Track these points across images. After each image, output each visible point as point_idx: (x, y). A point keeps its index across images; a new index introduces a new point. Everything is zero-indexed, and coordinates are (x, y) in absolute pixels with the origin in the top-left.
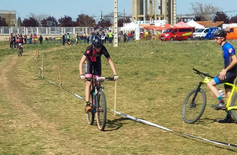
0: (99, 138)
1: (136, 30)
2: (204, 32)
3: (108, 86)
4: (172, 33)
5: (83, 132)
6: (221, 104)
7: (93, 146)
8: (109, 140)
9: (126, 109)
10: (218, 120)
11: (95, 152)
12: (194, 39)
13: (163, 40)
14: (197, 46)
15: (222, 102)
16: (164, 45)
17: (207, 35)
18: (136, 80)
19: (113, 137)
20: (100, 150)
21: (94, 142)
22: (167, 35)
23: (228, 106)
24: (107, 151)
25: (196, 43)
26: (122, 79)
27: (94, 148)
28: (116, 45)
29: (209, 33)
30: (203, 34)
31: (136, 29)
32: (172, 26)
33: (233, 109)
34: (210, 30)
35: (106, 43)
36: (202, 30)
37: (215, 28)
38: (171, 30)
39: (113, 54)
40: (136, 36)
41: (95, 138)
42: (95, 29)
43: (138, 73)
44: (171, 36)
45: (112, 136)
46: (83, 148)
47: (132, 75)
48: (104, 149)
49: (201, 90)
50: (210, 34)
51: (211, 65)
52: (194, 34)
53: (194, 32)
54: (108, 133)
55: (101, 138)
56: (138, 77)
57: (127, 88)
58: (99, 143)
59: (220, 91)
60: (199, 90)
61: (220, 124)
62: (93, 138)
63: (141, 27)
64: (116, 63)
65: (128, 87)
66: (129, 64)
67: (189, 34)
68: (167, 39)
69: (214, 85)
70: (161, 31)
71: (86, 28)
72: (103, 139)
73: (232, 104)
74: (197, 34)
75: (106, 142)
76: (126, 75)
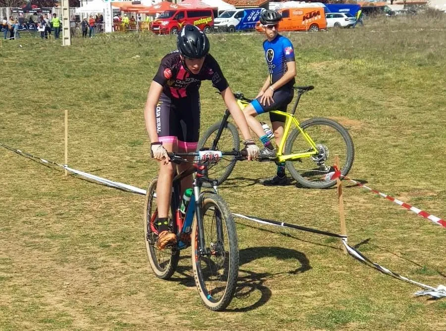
0: (35, 218)
1: (106, 13)
2: (235, 17)
3: (53, 121)
4: (174, 19)
5: (4, 207)
6: (267, 151)
7: (24, 234)
8: (54, 222)
9: (87, 163)
10: (262, 181)
11: (27, 245)
12: (216, 31)
13: (157, 32)
14: (222, 43)
15: (269, 146)
16: (160, 42)
17: (241, 24)
18: (107, 108)
19: (63, 216)
20: (37, 240)
21: (26, 226)
22: (165, 23)
23: (279, 153)
24: (52, 243)
25: (220, 38)
26: (79, 106)
27: (26, 238)
28: (67, 43)
29: (243, 18)
30: (233, 21)
31: (106, 11)
32: (174, 7)
33: (290, 160)
34: (245, 14)
35: (47, 38)
36: (231, 13)
37: (254, 10)
38: (172, 13)
39: (61, 59)
40: (106, 25)
41: (27, 218)
42: (25, 12)
43: (109, 94)
44: (173, 25)
45: (61, 214)
46: (4, 238)
47: (100, 99)
48: (45, 240)
49: (229, 125)
50: (246, 20)
51: (248, 78)
52: (216, 20)
53: (216, 16)
54: (53, 209)
55: (39, 218)
56: (110, 103)
57: (89, 124)
58: (37, 227)
59: (265, 126)
60: (225, 124)
61: (264, 187)
62: (24, 219)
63: (113, 7)
64: (68, 76)
65: (92, 122)
66: (92, 79)
67: (206, 20)
68: (165, 31)
69: (253, 115)
70: (154, 15)
71: (8, 9)
72: (44, 219)
73: (288, 150)
74: (222, 22)
75: (48, 226)
76: (87, 99)
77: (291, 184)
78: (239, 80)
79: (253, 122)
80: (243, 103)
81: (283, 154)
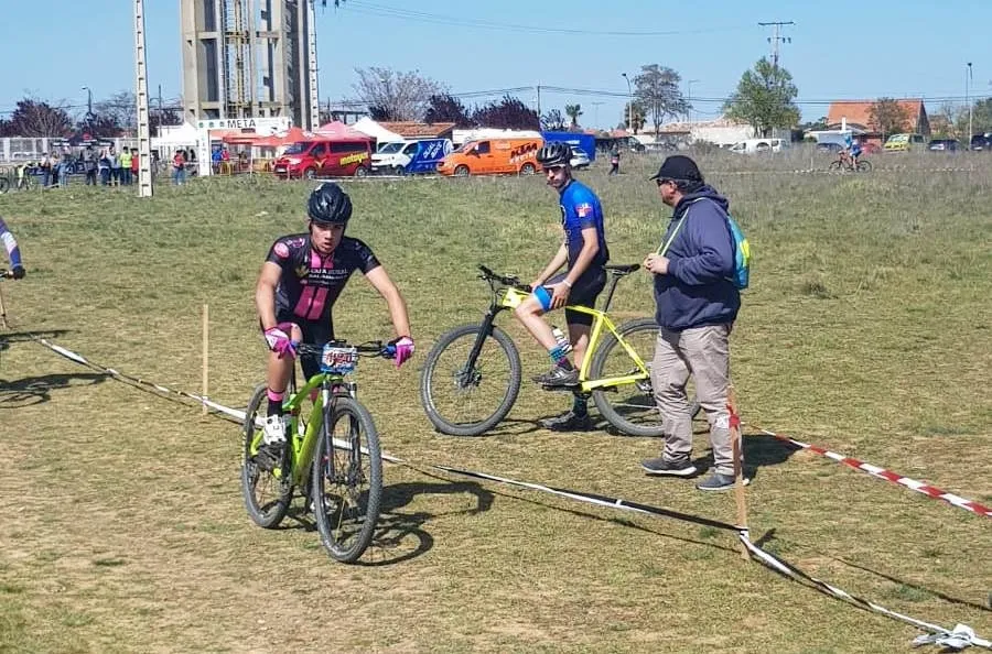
0: (173, 493)
1: (201, 147)
2: (404, 152)
3: (157, 319)
4: (310, 155)
5: (113, 473)
6: (561, 373)
7: (161, 524)
8: (209, 501)
9: (234, 391)
10: (547, 422)
11: (171, 544)
12: (374, 173)
13: (283, 176)
14: (391, 192)
15: (566, 364)
16: (292, 191)
17: (413, 162)
18: (240, 298)
19: (223, 489)
20: (186, 535)
21: (160, 508)
22: (295, 161)
23: (582, 377)
24: (214, 540)
25: (386, 185)
26: (193, 294)
27: (167, 531)
28: (147, 192)
29: (417, 154)
30: (401, 159)
31: (201, 143)
32: (308, 136)
33: (600, 388)
34: (420, 147)
35: (110, 184)
36: (399, 146)
37: (433, 142)
38: (306, 145)
39: (142, 217)
40: (201, 166)
41: (160, 493)
42: (73, 145)
43: (238, 274)
44: (309, 163)
45: (218, 486)
46: (127, 531)
47: (224, 282)
48: (202, 534)
49: (496, 331)
50: (421, 157)
51: (457, 247)
52: (374, 157)
53: (374, 151)
54: (201, 477)
55: (182, 494)
56: (243, 289)
57: (220, 324)
58: (179, 511)
59: (557, 332)
60: (488, 329)
61: (552, 434)
62: (154, 496)
63: (212, 138)
64: (162, 245)
65: (223, 320)
66: (201, 250)
67: (360, 157)
68: (296, 173)
69: (538, 313)
70: (273, 150)
71: (45, 140)
72: (190, 496)
73: (597, 372)
74: (383, 158)
75: (201, 508)
76: (203, 283)
77: (597, 429)
78: (443, 250)
79: (537, 325)
80: (518, 293)
81: (587, 379)
